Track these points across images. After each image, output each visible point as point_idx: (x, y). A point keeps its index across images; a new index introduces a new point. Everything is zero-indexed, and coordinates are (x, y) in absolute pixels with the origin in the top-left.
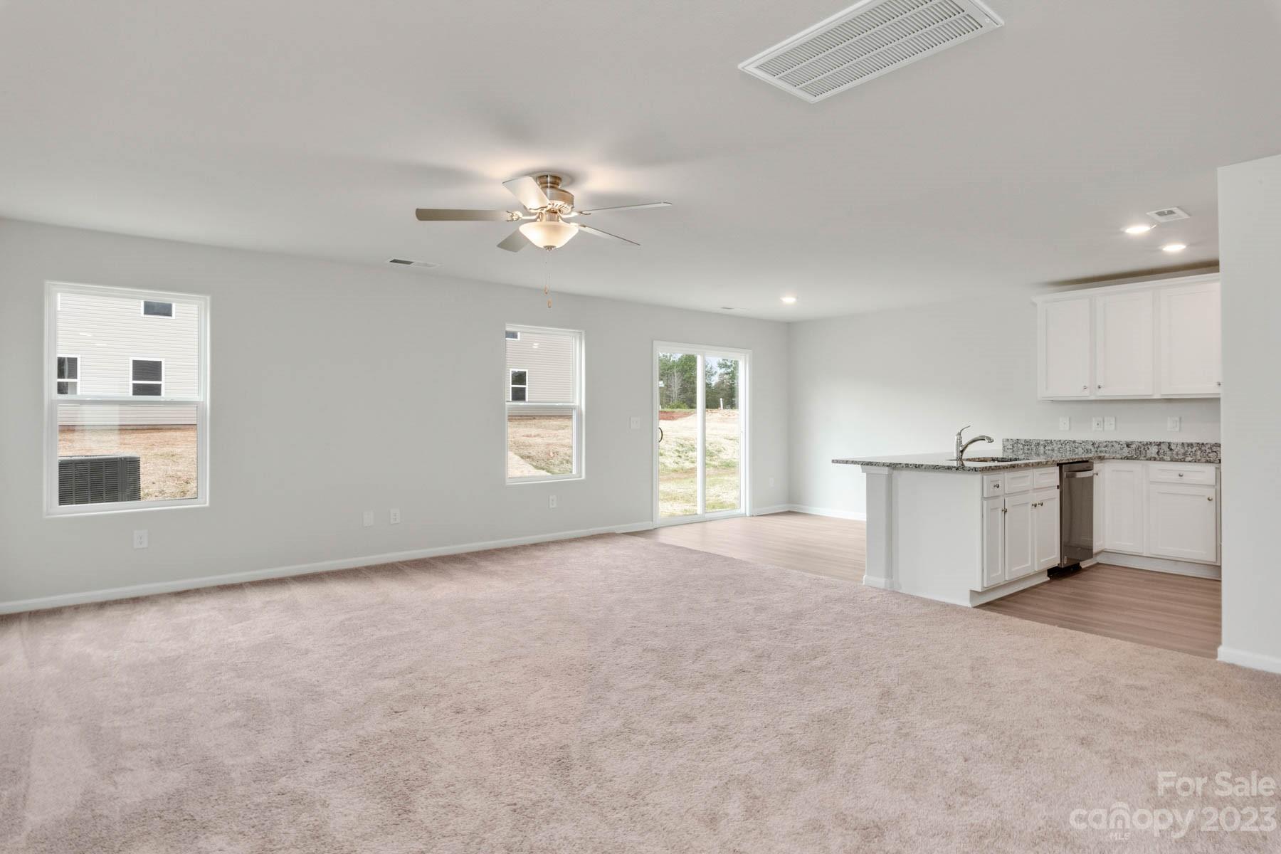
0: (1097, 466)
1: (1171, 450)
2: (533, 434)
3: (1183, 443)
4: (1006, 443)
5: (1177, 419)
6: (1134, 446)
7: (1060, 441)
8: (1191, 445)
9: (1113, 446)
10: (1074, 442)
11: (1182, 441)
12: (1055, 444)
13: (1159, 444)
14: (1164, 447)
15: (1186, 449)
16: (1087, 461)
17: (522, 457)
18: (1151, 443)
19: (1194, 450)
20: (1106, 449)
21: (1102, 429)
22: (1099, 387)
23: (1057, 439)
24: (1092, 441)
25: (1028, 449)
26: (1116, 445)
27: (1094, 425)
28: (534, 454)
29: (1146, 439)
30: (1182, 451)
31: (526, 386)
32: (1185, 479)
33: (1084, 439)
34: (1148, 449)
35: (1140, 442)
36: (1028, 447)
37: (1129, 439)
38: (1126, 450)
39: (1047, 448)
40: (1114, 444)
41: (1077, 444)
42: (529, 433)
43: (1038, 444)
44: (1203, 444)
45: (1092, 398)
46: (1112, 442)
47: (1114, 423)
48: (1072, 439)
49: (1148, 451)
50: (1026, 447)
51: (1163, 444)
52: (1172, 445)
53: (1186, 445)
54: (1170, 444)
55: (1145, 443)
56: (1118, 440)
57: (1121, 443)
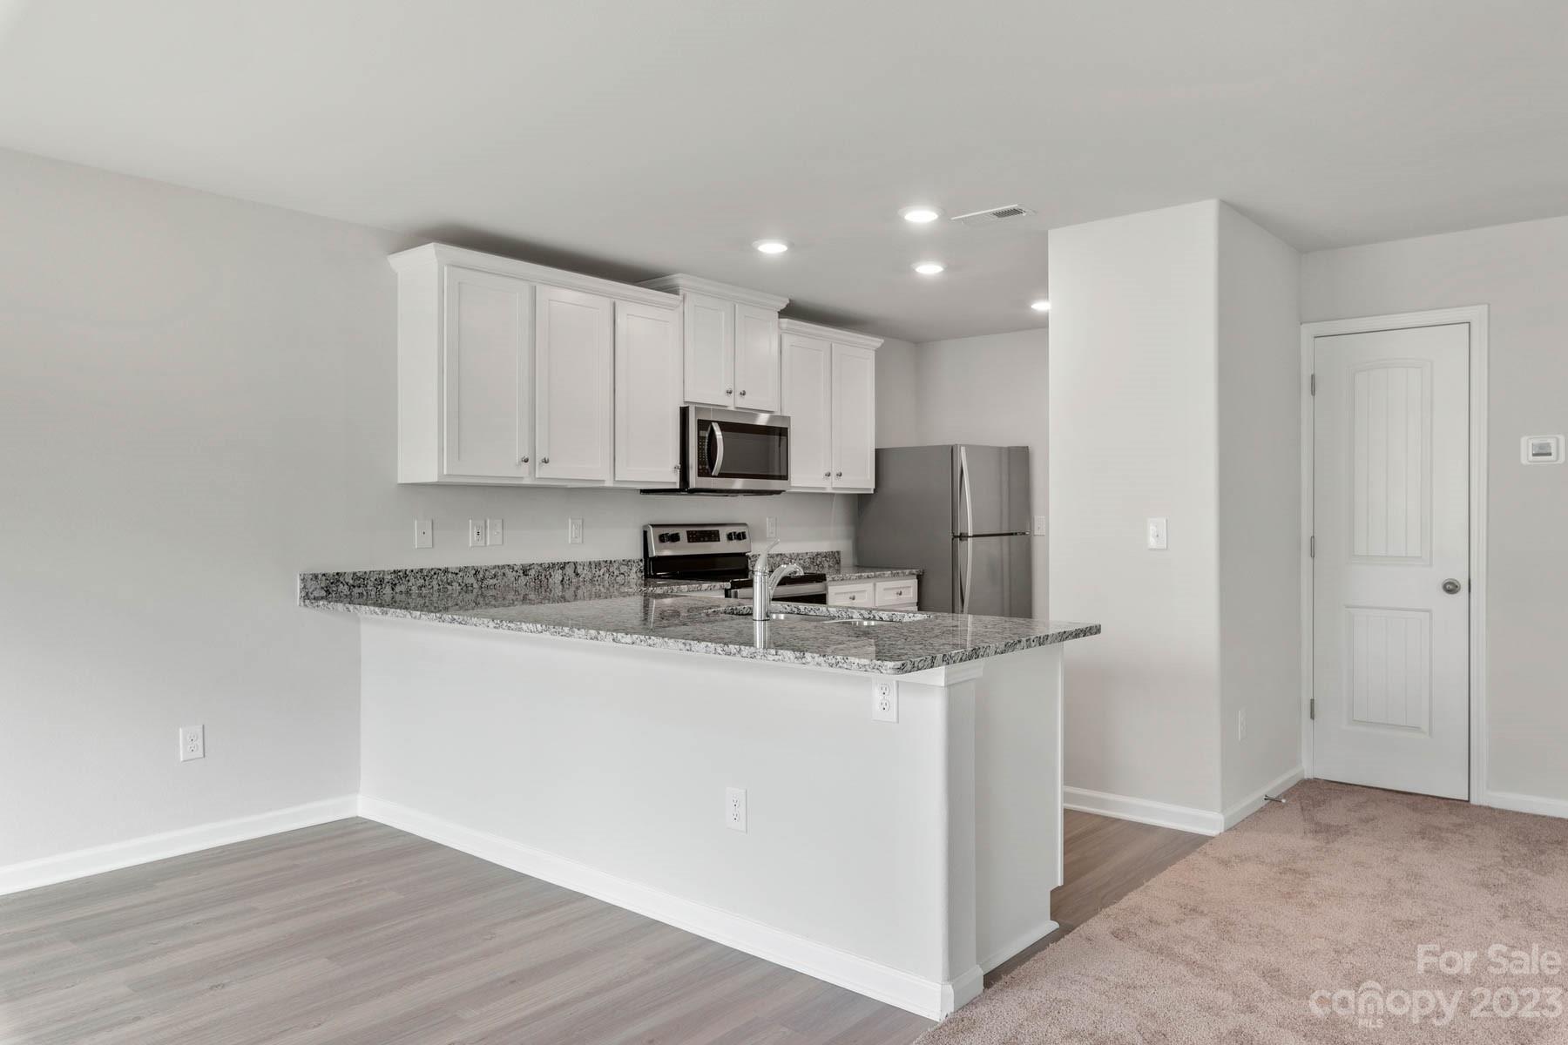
1: (577, 574)
3: (589, 563)
6: (532, 573)
7: (421, 570)
8: (598, 565)
9: (504, 574)
10: (446, 571)
11: (589, 559)
12: (412, 580)
13: (563, 566)
14: (569, 571)
15: (594, 571)
18: (553, 564)
19: (602, 571)
20: (495, 581)
21: (484, 541)
23: (416, 566)
24: (473, 568)
26: (511, 575)
29: (547, 558)
30: (590, 576)
34: (551, 576)
35: (541, 565)
36: (360, 590)
37: (527, 561)
38: (523, 580)
39: (398, 589)
40: (508, 572)
41: (450, 575)
44: (610, 562)
46: (503, 567)
47: (499, 529)
48: (442, 566)
49: (550, 580)
51: (568, 566)
52: (578, 567)
53: (593, 566)
54: (575, 564)
55: (547, 566)
56: (511, 563)
57: (516, 569)
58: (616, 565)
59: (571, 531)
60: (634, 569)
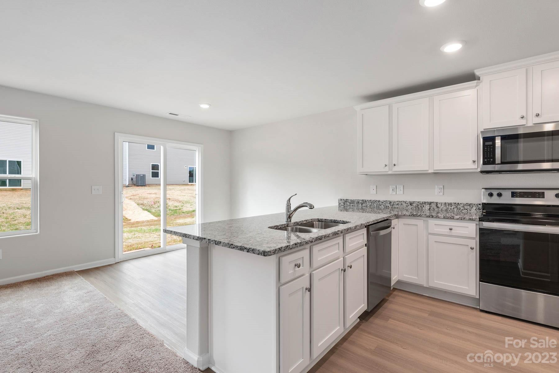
0: (394, 222)
2: (153, 193)
3: (445, 203)
4: (340, 202)
5: (442, 187)
6: (415, 205)
7: (371, 200)
8: (450, 204)
9: (402, 204)
10: (379, 201)
11: (444, 202)
12: (368, 203)
13: (430, 203)
14: (434, 206)
15: (447, 207)
16: (387, 220)
17: (138, 204)
18: (425, 202)
19: (453, 207)
20: (398, 206)
21: (395, 193)
22: (395, 165)
23: (369, 199)
24: (389, 201)
25: (353, 206)
26: (404, 204)
27: (391, 190)
28: (146, 203)
29: (422, 200)
30: (445, 208)
31: (159, 171)
32: (454, 232)
33: (385, 200)
34: (424, 207)
35: (419, 202)
36: (353, 204)
37: (412, 200)
38: (410, 207)
39: (363, 205)
40: (403, 203)
41: (380, 203)
42: (151, 192)
43: (358, 202)
44: (458, 204)
45: (390, 172)
46: (401, 202)
47: (402, 189)
49: (423, 208)
50: (351, 204)
51: (432, 204)
52: (438, 204)
53: (447, 205)
54: (437, 203)
55: (422, 203)
56: (405, 201)
57: (407, 202)
58: (462, 205)
59: (437, 190)
60: (474, 208)
